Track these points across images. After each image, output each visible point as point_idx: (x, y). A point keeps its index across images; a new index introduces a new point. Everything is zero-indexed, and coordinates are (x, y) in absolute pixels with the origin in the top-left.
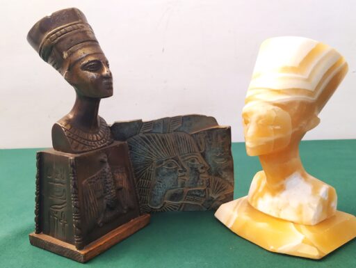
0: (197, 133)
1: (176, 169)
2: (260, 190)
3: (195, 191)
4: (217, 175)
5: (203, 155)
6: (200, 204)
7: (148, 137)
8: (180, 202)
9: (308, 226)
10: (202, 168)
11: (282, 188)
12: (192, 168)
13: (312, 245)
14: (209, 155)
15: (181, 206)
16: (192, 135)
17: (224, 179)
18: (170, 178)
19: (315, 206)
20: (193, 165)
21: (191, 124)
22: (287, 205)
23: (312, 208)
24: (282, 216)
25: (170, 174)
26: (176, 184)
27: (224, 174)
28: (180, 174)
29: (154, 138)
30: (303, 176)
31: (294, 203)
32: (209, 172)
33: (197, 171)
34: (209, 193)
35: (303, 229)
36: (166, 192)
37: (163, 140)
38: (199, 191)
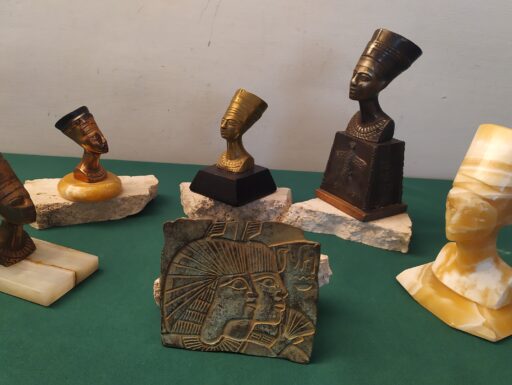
0: (279, 247)
1: (245, 291)
2: (448, 264)
3: (264, 326)
4: (297, 307)
5: (282, 277)
6: (269, 347)
7: (217, 244)
8: (243, 340)
9: (491, 310)
11: (472, 270)
12: (265, 293)
13: (491, 329)
14: (290, 278)
15: (243, 345)
16: (271, 248)
17: (305, 313)
18: (236, 303)
19: (502, 293)
20: (267, 289)
21: (272, 233)
22: (473, 286)
23: (498, 293)
24: (467, 295)
25: (235, 297)
26: (242, 313)
27: (306, 307)
28: (249, 299)
29: (224, 246)
30: (496, 261)
31: (481, 286)
32: (286, 303)
33: (271, 297)
34: (283, 332)
35: (485, 311)
36: (227, 322)
37: (235, 249)
38: (270, 326)
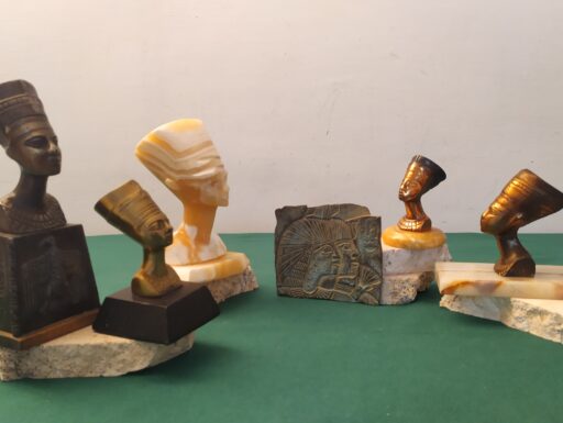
0: (352, 221)
1: (331, 254)
3: (345, 279)
4: (367, 264)
5: (355, 242)
6: (350, 295)
7: (310, 222)
8: (331, 290)
10: (354, 255)
12: (344, 255)
14: (360, 243)
15: (332, 294)
16: (347, 222)
17: (372, 268)
18: (325, 263)
20: (346, 252)
21: (346, 211)
25: (324, 259)
26: (329, 270)
27: (373, 263)
28: (334, 260)
29: (315, 223)
32: (359, 261)
33: (349, 258)
34: (358, 283)
36: (320, 277)
37: (323, 225)
38: (349, 279)
